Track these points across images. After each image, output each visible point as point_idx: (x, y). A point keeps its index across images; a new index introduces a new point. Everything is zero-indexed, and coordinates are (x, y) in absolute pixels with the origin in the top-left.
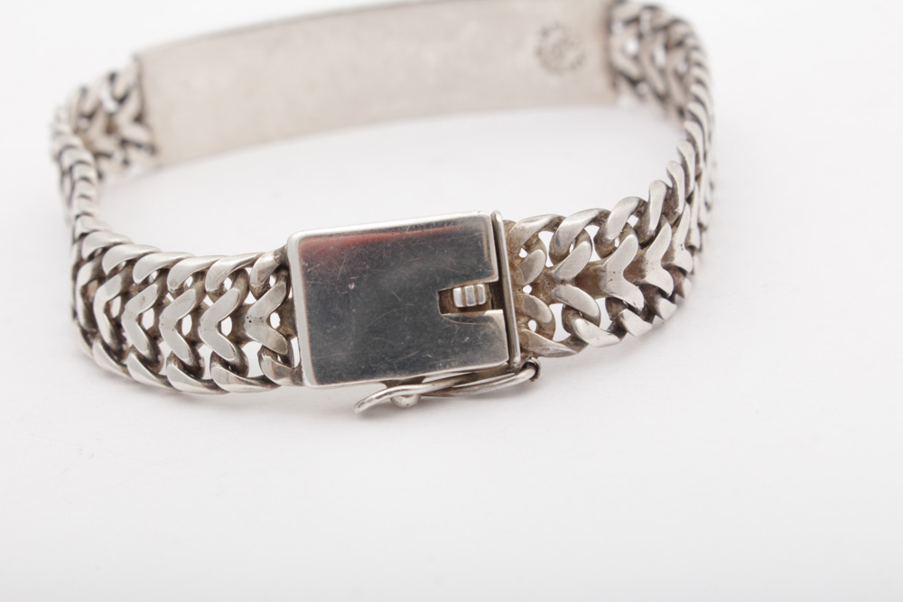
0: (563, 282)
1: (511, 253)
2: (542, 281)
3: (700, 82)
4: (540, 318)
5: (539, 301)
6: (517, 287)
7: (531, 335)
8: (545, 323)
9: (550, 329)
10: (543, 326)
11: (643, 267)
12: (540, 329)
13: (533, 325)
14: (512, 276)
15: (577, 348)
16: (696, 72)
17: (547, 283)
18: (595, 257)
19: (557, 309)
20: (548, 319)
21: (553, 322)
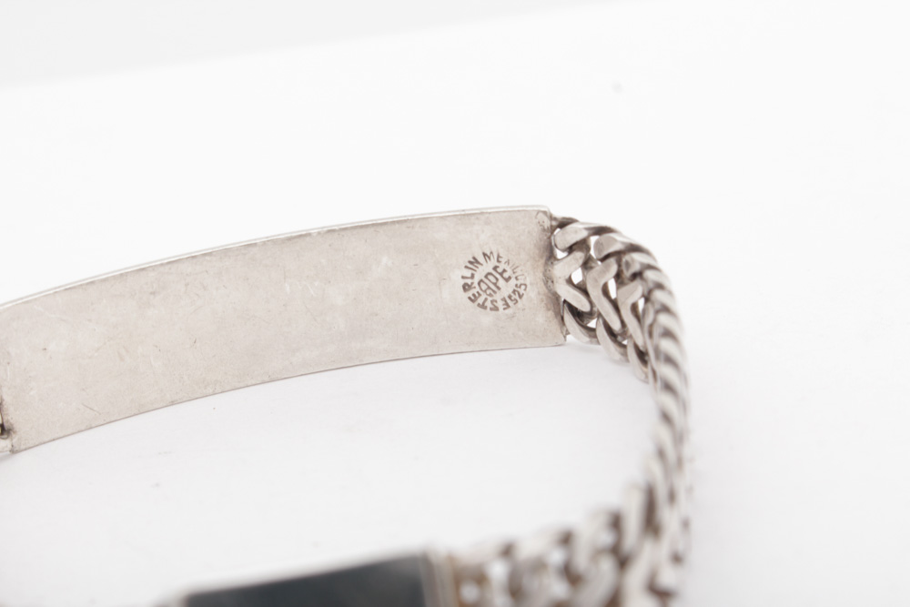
3: (668, 334)
16: (664, 319)
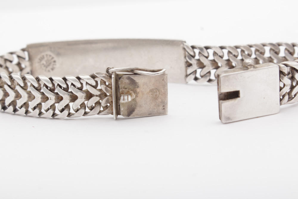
0: (97, 96)
1: (112, 106)
2: (103, 96)
4: (105, 86)
5: (105, 91)
6: (111, 96)
7: (108, 81)
8: (103, 84)
9: (102, 82)
10: (104, 84)
11: (71, 98)
12: (105, 83)
13: (107, 84)
14: (112, 99)
15: (94, 75)
17: (102, 96)
18: (86, 102)
19: (99, 87)
20: (102, 86)
21: (101, 84)
